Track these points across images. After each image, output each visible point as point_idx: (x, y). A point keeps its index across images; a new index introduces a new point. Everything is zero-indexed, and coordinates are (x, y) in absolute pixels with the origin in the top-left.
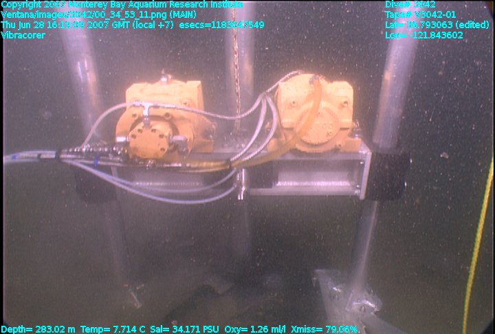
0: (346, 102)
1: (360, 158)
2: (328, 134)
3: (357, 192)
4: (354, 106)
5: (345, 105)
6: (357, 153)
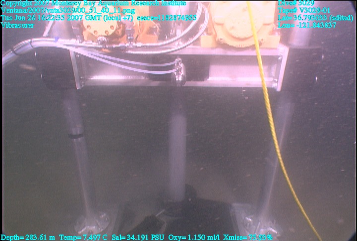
1: (279, 55)
6: (276, 49)
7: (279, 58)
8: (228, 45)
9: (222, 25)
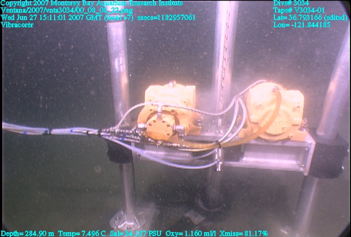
0: (298, 107)
1: (306, 146)
2: (283, 128)
3: (302, 169)
4: (304, 110)
5: (298, 109)
6: (304, 142)
7: (307, 149)
8: (262, 138)
9: (257, 123)
